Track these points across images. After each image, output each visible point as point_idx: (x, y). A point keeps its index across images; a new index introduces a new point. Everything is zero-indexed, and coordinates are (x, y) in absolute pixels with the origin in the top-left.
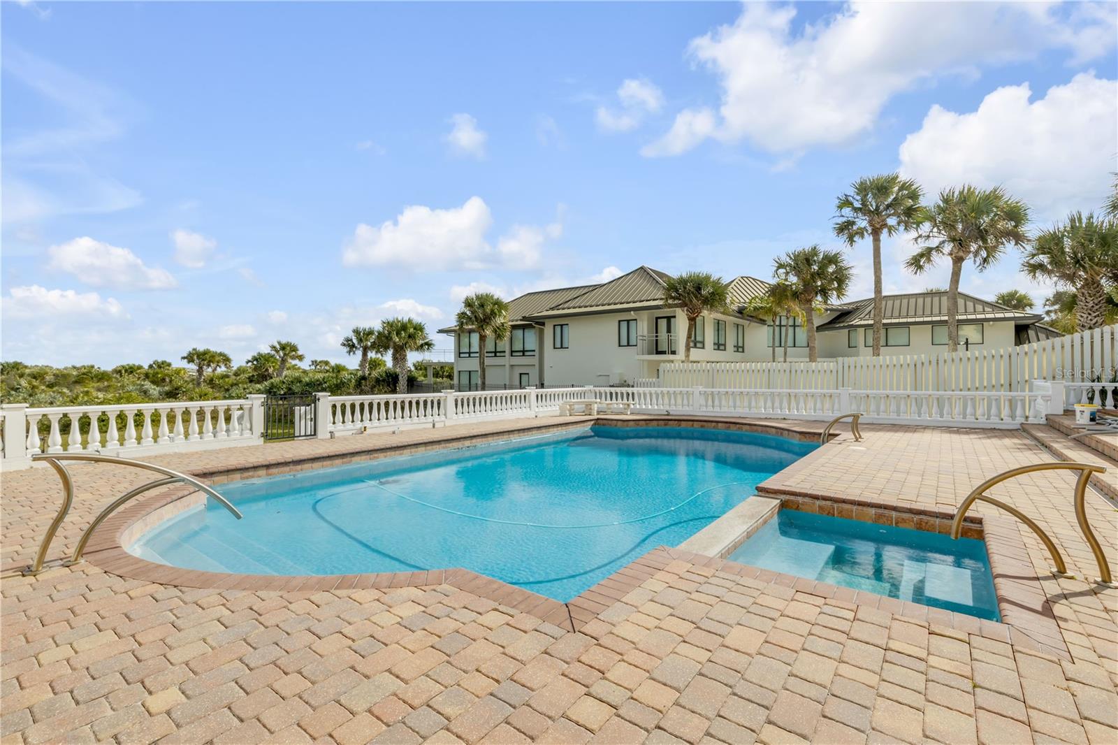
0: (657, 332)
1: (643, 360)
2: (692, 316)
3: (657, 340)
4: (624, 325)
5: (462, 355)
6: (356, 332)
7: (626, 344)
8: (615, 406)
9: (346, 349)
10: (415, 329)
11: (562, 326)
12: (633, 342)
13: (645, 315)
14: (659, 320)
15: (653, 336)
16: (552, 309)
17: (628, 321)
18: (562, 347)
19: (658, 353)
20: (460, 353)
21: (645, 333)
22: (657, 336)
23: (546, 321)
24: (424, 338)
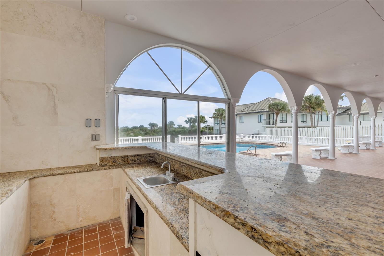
0: (270, 118)
1: (265, 127)
2: (277, 114)
3: (270, 121)
4: (259, 116)
5: (216, 124)
6: (188, 118)
7: (260, 122)
8: (247, 139)
9: (186, 123)
10: (202, 118)
11: (242, 116)
12: (262, 121)
13: (265, 114)
14: (271, 115)
15: (268, 120)
16: (239, 112)
17: (261, 115)
18: (242, 123)
19: (270, 124)
20: (215, 124)
21: (266, 119)
22: (270, 120)
23: (238, 115)
24: (205, 120)
